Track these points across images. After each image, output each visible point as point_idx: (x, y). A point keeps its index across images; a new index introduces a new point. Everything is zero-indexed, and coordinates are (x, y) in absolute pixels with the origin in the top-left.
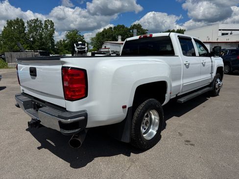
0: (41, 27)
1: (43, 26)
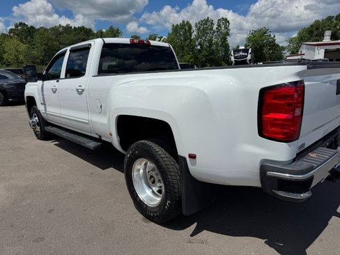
0: (212, 29)
1: (215, 27)
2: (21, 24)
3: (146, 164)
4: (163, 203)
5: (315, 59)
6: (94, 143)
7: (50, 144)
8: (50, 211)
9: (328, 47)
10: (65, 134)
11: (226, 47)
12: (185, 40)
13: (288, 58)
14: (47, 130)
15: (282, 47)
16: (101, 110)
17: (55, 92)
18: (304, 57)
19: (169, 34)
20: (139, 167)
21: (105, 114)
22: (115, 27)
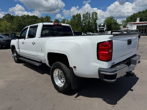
0: (89, 17)
2: (8, 14)
3: (59, 71)
4: (64, 86)
5: (133, 29)
6: (39, 64)
7: (21, 65)
8: (22, 90)
9: (138, 25)
10: (27, 61)
11: (96, 24)
12: (78, 21)
13: (122, 29)
14: (20, 59)
15: (120, 24)
16: (42, 50)
17: (23, 44)
18: (128, 29)
19: (71, 19)
20: (56, 72)
21: (43, 52)
22: (48, 16)
